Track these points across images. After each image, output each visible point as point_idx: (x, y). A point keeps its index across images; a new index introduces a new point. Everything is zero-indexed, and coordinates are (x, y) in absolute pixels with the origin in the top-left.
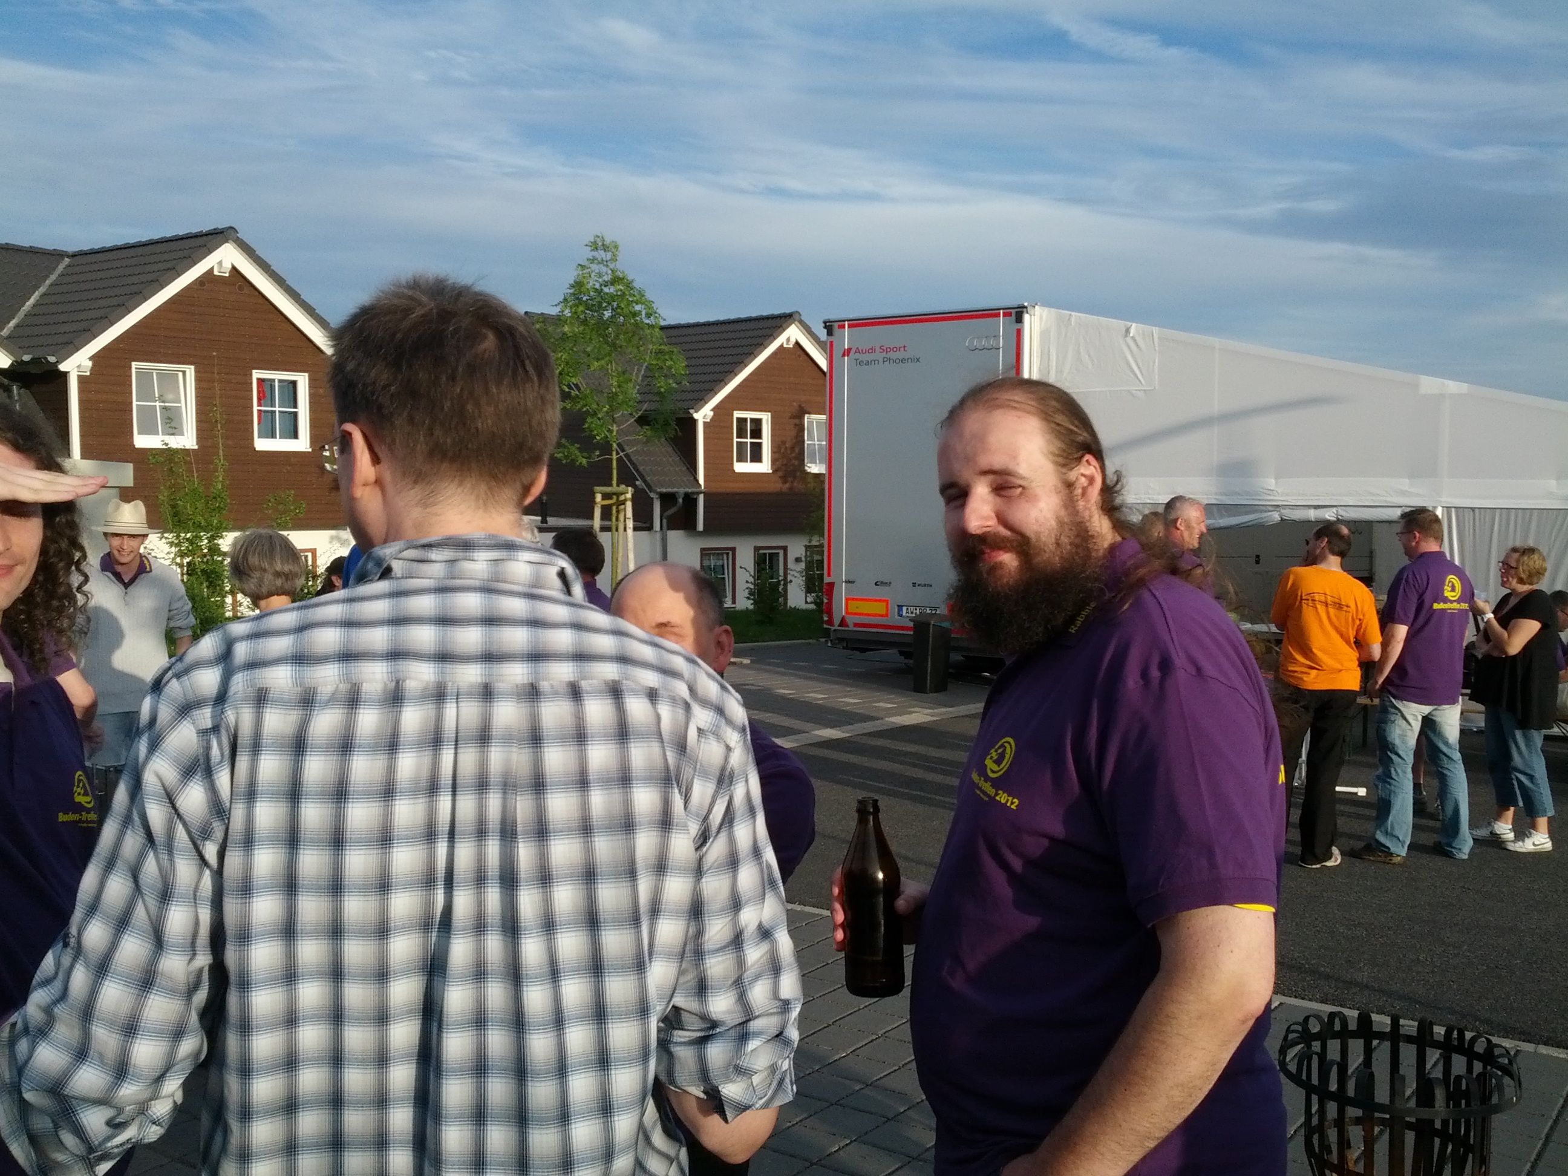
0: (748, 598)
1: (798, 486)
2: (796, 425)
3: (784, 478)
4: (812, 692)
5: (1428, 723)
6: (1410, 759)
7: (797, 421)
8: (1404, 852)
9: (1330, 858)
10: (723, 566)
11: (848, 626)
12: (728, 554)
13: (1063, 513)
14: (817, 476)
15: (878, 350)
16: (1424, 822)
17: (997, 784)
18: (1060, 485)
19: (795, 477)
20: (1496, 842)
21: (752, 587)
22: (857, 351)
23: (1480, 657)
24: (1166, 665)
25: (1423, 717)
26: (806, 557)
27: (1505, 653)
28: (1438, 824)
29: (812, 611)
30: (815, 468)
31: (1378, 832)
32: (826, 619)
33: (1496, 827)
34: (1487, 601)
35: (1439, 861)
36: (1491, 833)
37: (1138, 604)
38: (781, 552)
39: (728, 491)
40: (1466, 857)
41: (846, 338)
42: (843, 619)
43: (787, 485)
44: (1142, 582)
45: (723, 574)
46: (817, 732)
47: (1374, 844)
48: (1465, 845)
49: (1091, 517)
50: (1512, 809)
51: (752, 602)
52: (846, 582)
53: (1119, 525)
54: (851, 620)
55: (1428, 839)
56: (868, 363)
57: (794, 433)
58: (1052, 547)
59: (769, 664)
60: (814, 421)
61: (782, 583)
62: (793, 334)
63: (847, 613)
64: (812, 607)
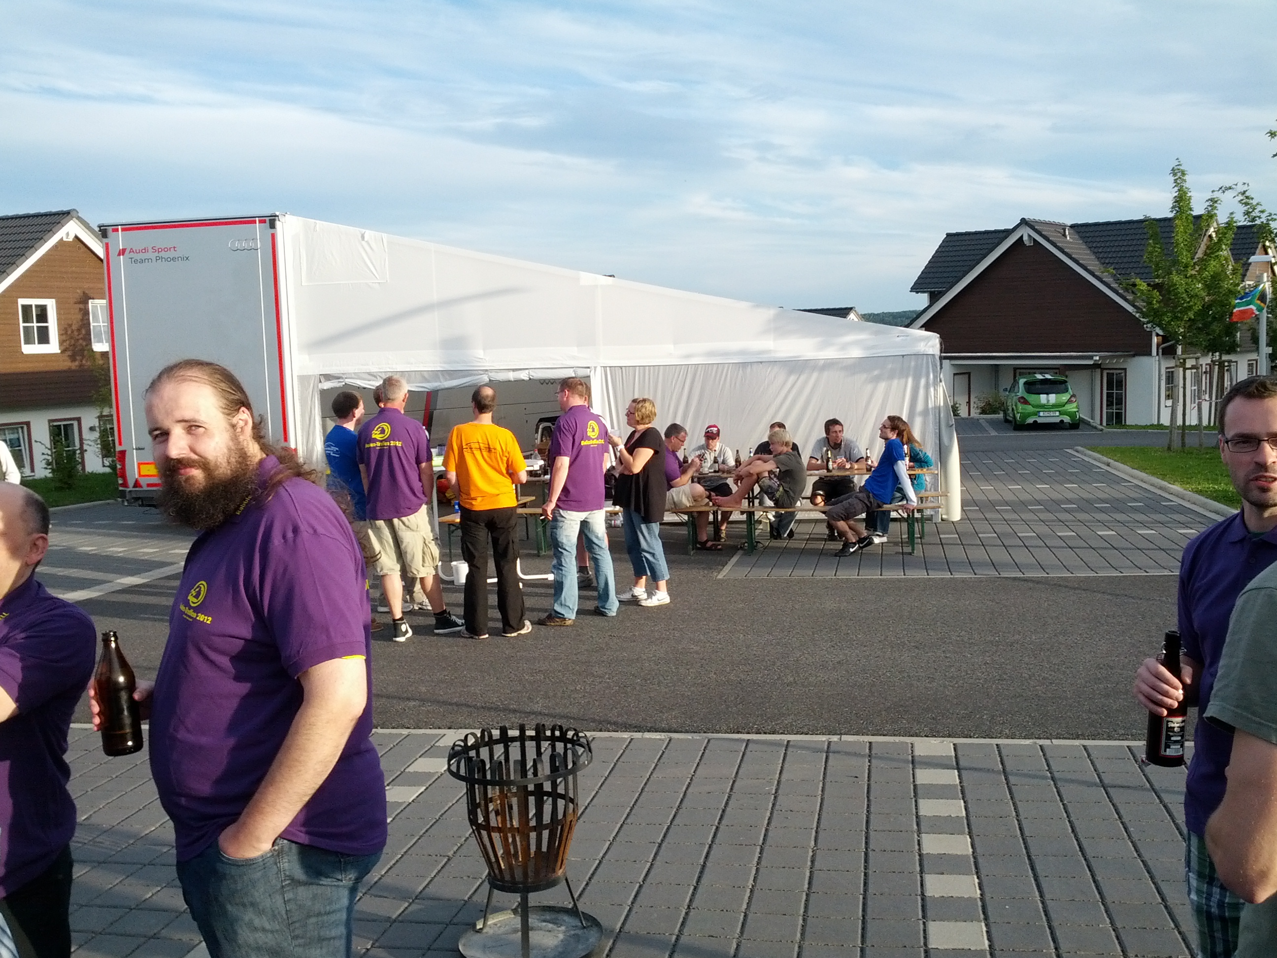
0: (46, 468)
1: (87, 363)
2: (80, 309)
3: (73, 358)
4: (112, 547)
5: (584, 524)
6: (574, 552)
7: (81, 306)
8: (573, 616)
9: (524, 627)
10: (18, 439)
11: (141, 487)
12: (22, 428)
13: (231, 443)
14: (104, 354)
15: (151, 250)
16: (585, 593)
17: (197, 610)
18: (228, 427)
19: (83, 356)
20: (635, 601)
21: (49, 458)
22: (132, 251)
23: (617, 476)
24: (296, 530)
25: (581, 522)
26: (100, 427)
27: (632, 472)
28: (595, 594)
29: (109, 473)
30: (101, 346)
31: (556, 605)
32: (120, 482)
33: (635, 591)
34: (620, 437)
35: (597, 620)
36: (632, 596)
37: (277, 494)
38: (75, 423)
39: (18, 371)
40: (614, 614)
41: (120, 240)
42: (137, 481)
43: (77, 363)
44: (280, 483)
45: (20, 446)
46: (118, 581)
47: (553, 613)
48: (613, 606)
49: (248, 445)
50: (644, 577)
51: (50, 471)
52: (136, 449)
53: (264, 447)
54: (144, 482)
55: (591, 605)
56: (142, 261)
57: (80, 317)
58: (225, 464)
59: (72, 525)
60: (97, 306)
61: (78, 452)
62: (70, 230)
63: (140, 475)
64: (108, 470)
